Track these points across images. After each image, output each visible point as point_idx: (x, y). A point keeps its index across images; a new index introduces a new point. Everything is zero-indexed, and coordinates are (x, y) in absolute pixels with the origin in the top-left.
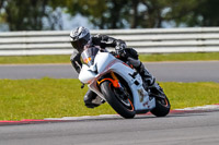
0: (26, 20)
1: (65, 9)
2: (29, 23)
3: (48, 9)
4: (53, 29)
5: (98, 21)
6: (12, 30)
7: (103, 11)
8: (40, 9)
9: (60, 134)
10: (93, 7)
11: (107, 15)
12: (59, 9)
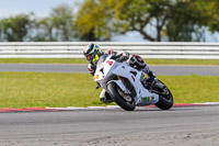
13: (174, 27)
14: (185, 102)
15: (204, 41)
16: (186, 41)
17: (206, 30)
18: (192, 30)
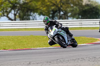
0: (25, 17)
3: (32, 13)
4: (33, 20)
6: (20, 20)
7: (50, 14)
8: (29, 13)
9: (36, 53)
11: (51, 16)
12: (35, 14)
13: (22, 14)
14: (28, 48)
15: (36, 20)
16: (28, 20)
17: (36, 15)
18: (30, 15)
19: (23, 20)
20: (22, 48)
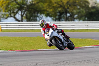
0: (32, 18)
1: (44, 15)
2: (33, 19)
3: (39, 15)
5: (54, 19)
6: (27, 21)
8: (36, 15)
10: (53, 14)
11: (57, 17)
12: (42, 15)
13: (29, 15)
14: (34, 49)
16: (34, 21)
19: (29, 21)
20: (29, 49)
